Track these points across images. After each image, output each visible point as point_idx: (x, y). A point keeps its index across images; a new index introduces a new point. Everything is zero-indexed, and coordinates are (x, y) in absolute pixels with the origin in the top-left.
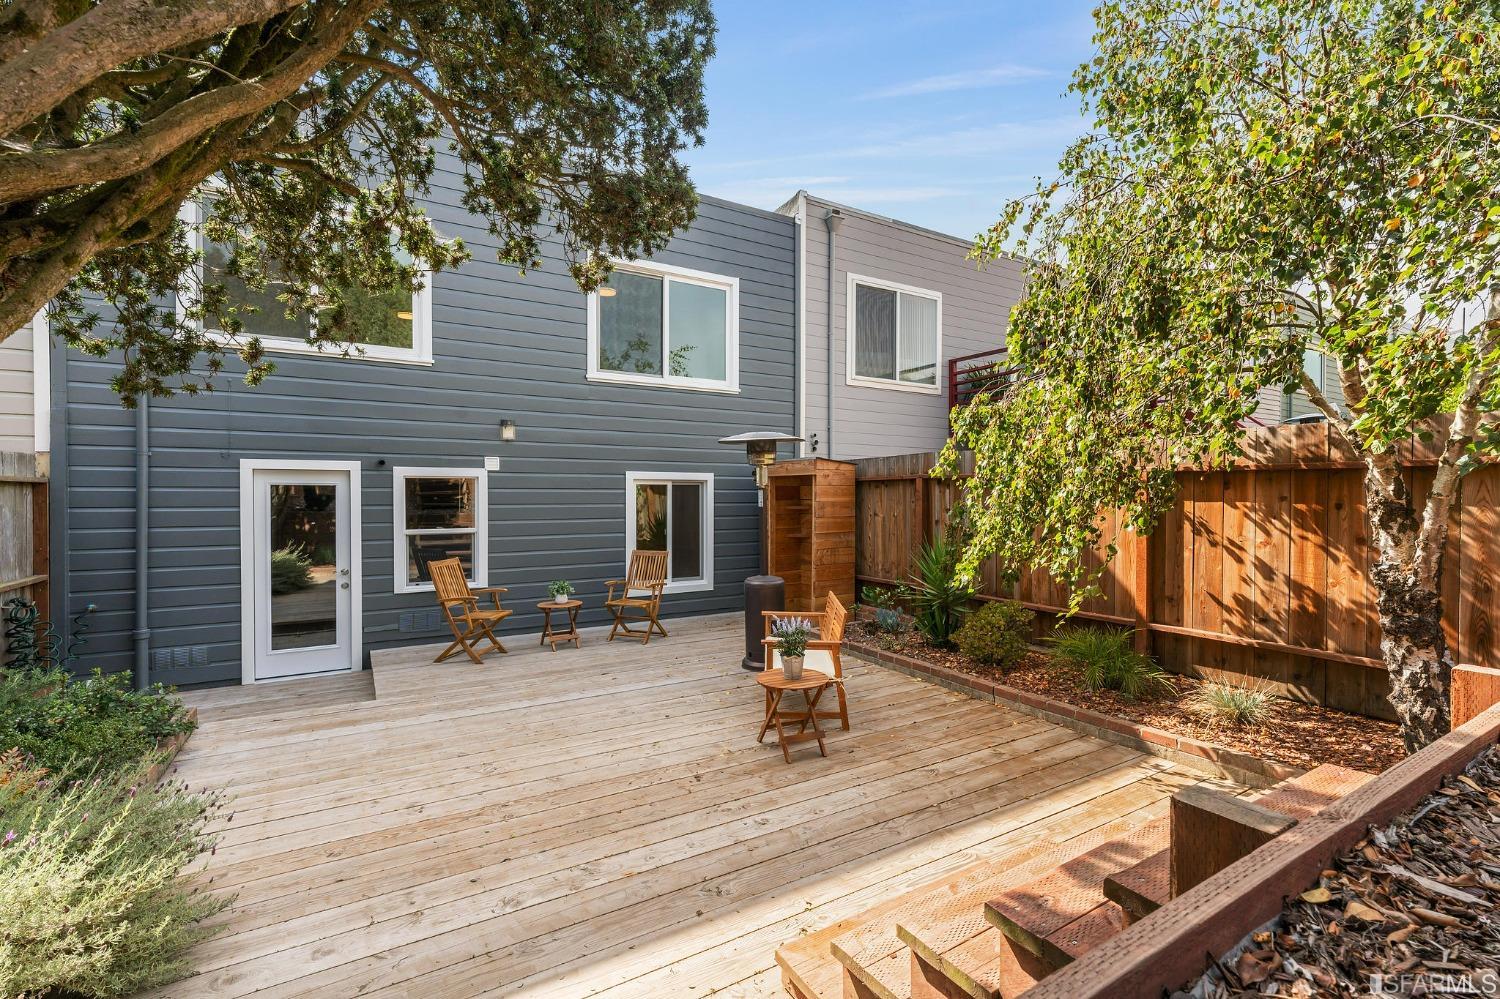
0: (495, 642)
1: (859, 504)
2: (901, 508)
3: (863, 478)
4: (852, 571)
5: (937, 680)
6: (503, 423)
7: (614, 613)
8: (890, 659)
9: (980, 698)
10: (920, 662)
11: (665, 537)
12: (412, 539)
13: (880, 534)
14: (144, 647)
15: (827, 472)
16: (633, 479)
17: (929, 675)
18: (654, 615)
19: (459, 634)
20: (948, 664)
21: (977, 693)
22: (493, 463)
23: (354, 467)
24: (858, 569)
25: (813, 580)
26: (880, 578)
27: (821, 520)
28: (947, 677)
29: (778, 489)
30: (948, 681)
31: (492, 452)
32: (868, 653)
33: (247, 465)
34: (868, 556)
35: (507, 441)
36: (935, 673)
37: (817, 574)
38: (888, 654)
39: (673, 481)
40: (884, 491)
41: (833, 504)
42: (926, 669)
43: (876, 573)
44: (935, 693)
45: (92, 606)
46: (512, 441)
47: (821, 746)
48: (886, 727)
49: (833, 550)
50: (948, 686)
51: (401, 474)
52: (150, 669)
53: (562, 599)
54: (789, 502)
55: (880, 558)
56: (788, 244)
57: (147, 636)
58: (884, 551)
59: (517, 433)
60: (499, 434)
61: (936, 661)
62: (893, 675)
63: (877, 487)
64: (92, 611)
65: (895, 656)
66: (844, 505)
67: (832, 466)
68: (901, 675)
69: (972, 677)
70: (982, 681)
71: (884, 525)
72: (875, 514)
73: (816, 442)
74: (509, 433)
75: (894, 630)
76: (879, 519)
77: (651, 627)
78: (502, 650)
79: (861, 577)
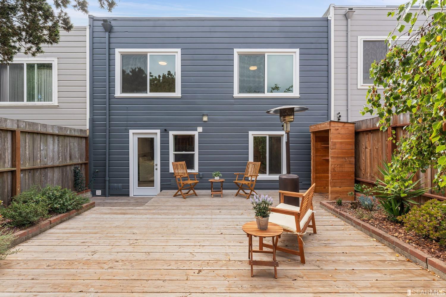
0: (194, 192)
1: (357, 144)
2: (380, 144)
3: (359, 130)
4: (353, 176)
5: (386, 242)
6: (203, 115)
7: (238, 185)
8: (359, 224)
9: (416, 263)
10: (377, 230)
11: (266, 157)
12: (176, 155)
13: (369, 158)
14: (107, 183)
15: (337, 128)
16: (252, 134)
17: (381, 239)
18: (253, 188)
19: (180, 188)
20: (397, 234)
21: (413, 258)
22: (200, 129)
23: (158, 131)
24: (356, 174)
25: (330, 179)
26: (369, 180)
27: (333, 150)
28: (393, 242)
29: (316, 137)
30: (393, 245)
31: (200, 125)
32: (348, 218)
33: (131, 132)
34: (362, 168)
35: (205, 121)
36: (384, 238)
37: (332, 175)
38: (359, 221)
39: (269, 135)
40: (371, 136)
41: (341, 143)
42: (380, 235)
43: (367, 178)
44: (382, 251)
45: (97, 171)
46: (206, 121)
47: (275, 270)
48: (331, 267)
49: (341, 165)
50: (394, 248)
51: (172, 134)
52: (109, 189)
53: (217, 178)
54: (322, 143)
55: (369, 170)
56: (325, 29)
57: (108, 180)
58: (371, 167)
59: (208, 118)
60: (202, 119)
61: (388, 230)
62: (359, 234)
63: (367, 134)
64: (97, 172)
65: (362, 223)
66: (347, 143)
67: (341, 125)
68: (365, 235)
69: (411, 247)
70: (419, 251)
71: (371, 154)
72: (366, 148)
73: (340, 116)
74: (205, 119)
75: (370, 208)
76: (368, 150)
77: (251, 192)
78: (196, 195)
79: (358, 179)
